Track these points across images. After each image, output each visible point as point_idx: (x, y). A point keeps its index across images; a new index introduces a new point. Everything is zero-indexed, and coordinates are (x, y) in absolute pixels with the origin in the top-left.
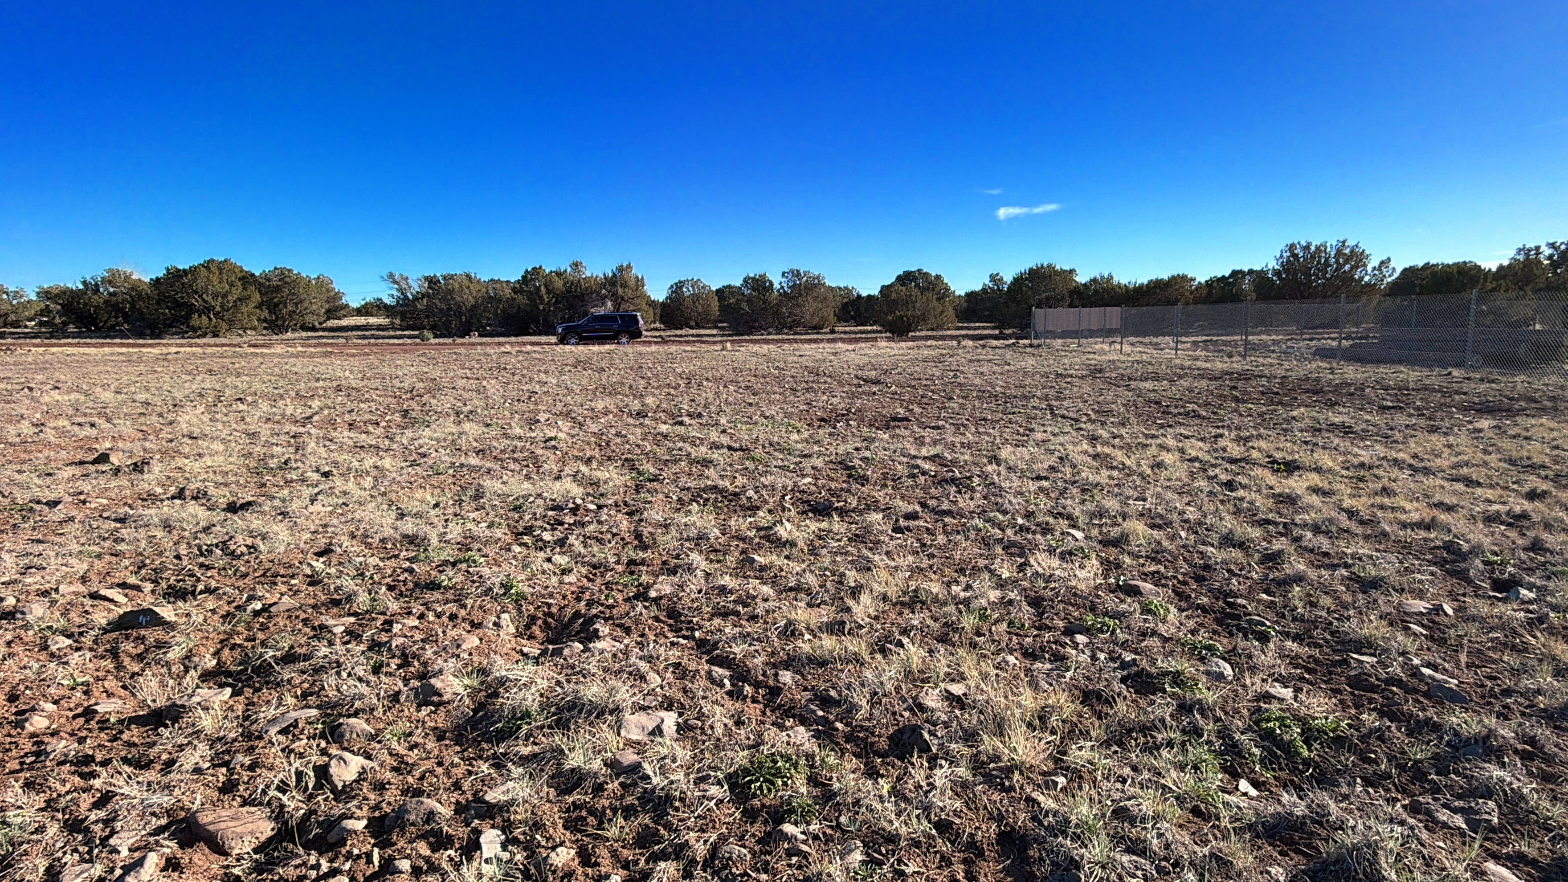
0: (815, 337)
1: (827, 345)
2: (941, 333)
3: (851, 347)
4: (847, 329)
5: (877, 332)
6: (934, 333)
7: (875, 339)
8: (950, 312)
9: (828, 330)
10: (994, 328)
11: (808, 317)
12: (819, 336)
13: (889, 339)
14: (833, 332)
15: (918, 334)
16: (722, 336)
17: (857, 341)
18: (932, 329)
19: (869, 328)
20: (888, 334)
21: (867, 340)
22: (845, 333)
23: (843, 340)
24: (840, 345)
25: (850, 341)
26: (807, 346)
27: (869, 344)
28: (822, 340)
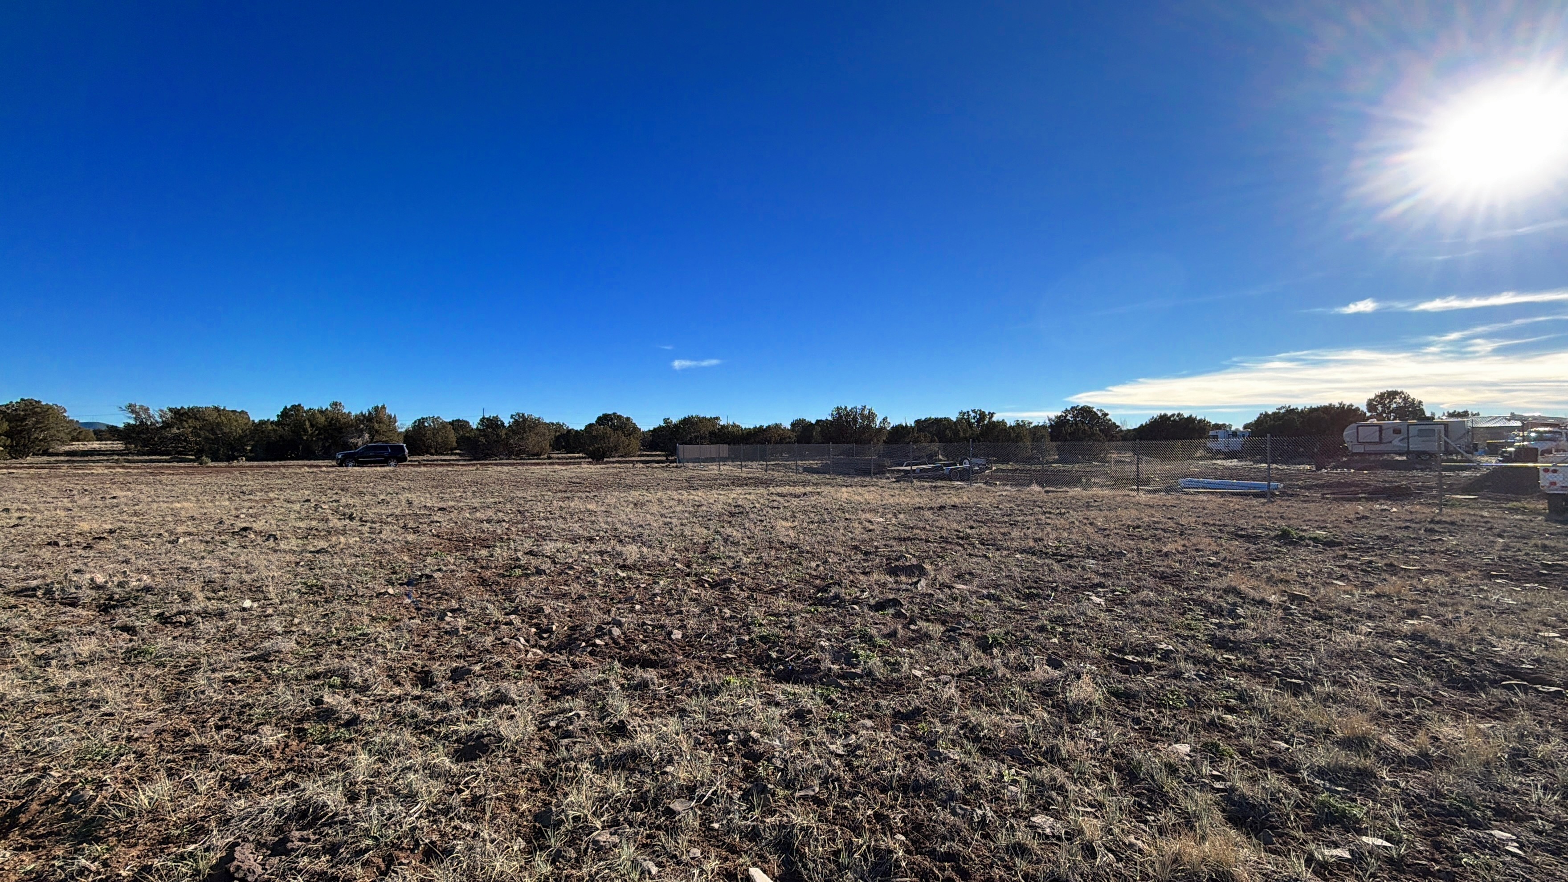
0: (537, 461)
1: (548, 467)
2: (627, 459)
3: (564, 468)
4: (560, 456)
5: (583, 458)
6: (624, 459)
7: (580, 463)
8: (636, 444)
9: (546, 456)
10: (663, 455)
11: (531, 447)
12: (539, 461)
13: (590, 463)
14: (549, 458)
15: (611, 459)
16: (465, 460)
17: (568, 464)
18: (622, 456)
19: (577, 455)
20: (590, 460)
21: (574, 463)
22: (558, 458)
23: (559, 464)
24: (556, 466)
25: (563, 464)
26: (533, 467)
27: (576, 466)
28: (544, 464)
